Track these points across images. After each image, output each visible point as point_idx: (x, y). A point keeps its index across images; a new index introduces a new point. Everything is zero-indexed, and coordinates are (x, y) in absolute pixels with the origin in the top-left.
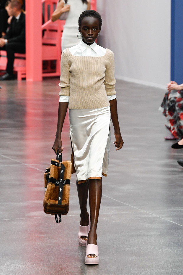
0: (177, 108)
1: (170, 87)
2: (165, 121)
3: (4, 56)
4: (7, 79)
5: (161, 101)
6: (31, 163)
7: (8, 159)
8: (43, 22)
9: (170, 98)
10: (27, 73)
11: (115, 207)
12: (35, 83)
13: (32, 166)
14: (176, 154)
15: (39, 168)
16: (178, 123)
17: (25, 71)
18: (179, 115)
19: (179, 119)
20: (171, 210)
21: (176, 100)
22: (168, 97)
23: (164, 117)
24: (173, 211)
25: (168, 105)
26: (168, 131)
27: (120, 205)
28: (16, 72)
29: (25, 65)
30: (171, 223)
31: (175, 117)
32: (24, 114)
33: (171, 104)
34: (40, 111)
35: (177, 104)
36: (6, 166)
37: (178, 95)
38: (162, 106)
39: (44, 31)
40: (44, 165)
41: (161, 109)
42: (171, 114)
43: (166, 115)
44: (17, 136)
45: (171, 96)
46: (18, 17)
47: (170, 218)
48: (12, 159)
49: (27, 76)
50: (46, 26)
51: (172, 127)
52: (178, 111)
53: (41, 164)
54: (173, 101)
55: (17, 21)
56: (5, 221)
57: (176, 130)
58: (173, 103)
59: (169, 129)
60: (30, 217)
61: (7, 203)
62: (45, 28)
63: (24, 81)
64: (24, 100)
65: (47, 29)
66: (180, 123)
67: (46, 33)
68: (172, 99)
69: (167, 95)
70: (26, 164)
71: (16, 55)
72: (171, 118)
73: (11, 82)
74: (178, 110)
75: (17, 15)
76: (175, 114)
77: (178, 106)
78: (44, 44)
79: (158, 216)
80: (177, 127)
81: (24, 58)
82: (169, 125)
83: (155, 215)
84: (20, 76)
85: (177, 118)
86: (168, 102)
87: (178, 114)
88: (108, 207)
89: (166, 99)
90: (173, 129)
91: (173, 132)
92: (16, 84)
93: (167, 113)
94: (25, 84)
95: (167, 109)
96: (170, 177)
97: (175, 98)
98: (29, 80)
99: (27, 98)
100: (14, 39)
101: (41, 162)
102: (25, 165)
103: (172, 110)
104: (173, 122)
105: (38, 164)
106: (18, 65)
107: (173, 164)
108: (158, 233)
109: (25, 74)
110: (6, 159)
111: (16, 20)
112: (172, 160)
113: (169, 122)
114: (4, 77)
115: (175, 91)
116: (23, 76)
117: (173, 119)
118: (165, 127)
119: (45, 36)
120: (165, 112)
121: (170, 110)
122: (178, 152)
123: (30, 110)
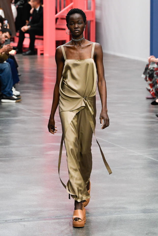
0: (155, 75)
1: (150, 60)
2: (146, 85)
3: (27, 38)
4: (29, 54)
5: (143, 70)
6: (48, 116)
7: (31, 113)
8: (56, 13)
9: (150, 68)
11: (110, 148)
12: (50, 57)
14: (154, 109)
16: (156, 86)
17: (43, 48)
18: (157, 81)
19: (156, 83)
20: (151, 150)
21: (154, 69)
22: (148, 67)
23: (146, 82)
24: (152, 151)
25: (149, 73)
26: (148, 92)
27: (113, 146)
28: (37, 49)
29: (43, 44)
30: (151, 159)
31: (153, 82)
32: (42, 80)
33: (151, 72)
35: (155, 72)
36: (29, 118)
37: (155, 66)
38: (144, 73)
39: (57, 19)
41: (144, 76)
42: (151, 80)
43: (147, 81)
44: (37, 96)
45: (151, 67)
46: (38, 9)
47: (150, 156)
48: (34, 113)
49: (45, 52)
50: (58, 16)
51: (151, 89)
52: (156, 78)
54: (152, 70)
55: (37, 12)
56: (29, 158)
57: (154, 91)
58: (152, 72)
59: (149, 90)
60: (48, 155)
61: (31, 145)
62: (58, 17)
63: (42, 56)
64: (42, 69)
65: (59, 17)
66: (157, 86)
67: (58, 20)
68: (151, 69)
69: (148, 66)
70: (44, 117)
71: (36, 37)
72: (151, 82)
74: (156, 76)
75: (37, 8)
76: (154, 79)
77: (156, 74)
78: (57, 29)
79: (141, 154)
80: (155, 89)
81: (42, 39)
82: (149, 88)
83: (139, 154)
84: (39, 52)
85: (155, 82)
86: (148, 71)
87: (156, 79)
89: (147, 69)
90: (152, 91)
91: (152, 93)
92: (36, 58)
93: (148, 79)
94: (43, 58)
95: (148, 76)
96: (150, 125)
97: (154, 68)
98: (46, 55)
99: (44, 68)
100: (36, 25)
103: (151, 77)
104: (152, 85)
106: (38, 44)
107: (152, 116)
108: (142, 167)
109: (43, 51)
110: (29, 112)
111: (37, 11)
112: (151, 113)
113: (149, 86)
114: (27, 53)
115: (154, 63)
116: (42, 52)
117: (152, 84)
118: (146, 89)
119: (58, 23)
120: (146, 78)
121: (149, 77)
122: (156, 108)
123: (46, 77)
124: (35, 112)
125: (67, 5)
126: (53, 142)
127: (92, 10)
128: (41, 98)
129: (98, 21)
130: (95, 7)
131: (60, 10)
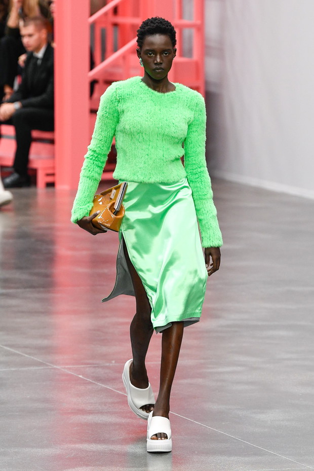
3: (8, 137)
6: (67, 364)
7: (18, 355)
8: (92, 65)
10: (57, 172)
11: (246, 459)
12: (73, 193)
13: (70, 369)
15: (83, 375)
17: (54, 168)
28: (35, 171)
29: (53, 155)
32: (51, 259)
34: (85, 253)
36: (13, 369)
39: (93, 84)
40: (95, 367)
44: (37, 306)
46: (40, 54)
48: (26, 356)
49: (57, 179)
53: (89, 366)
55: (39, 62)
61: (16, 450)
62: (97, 77)
63: (50, 190)
64: (52, 229)
65: (101, 79)
70: (55, 367)
71: (35, 134)
73: (24, 191)
75: (38, 50)
78: (94, 111)
81: (52, 142)
84: (42, 179)
88: (232, 458)
92: (35, 194)
94: (53, 195)
98: (62, 187)
99: (57, 225)
100: (34, 100)
101: (90, 361)
102: (55, 369)
105: (82, 366)
106: (38, 155)
109: (53, 175)
110: (14, 354)
111: (37, 59)
116: (50, 179)
119: (96, 95)
123: (62, 250)
124: (29, 354)
125: (124, 44)
126: (82, 441)
127: (195, 57)
128: (47, 313)
129: (212, 89)
130: (205, 50)
131: (103, 58)
